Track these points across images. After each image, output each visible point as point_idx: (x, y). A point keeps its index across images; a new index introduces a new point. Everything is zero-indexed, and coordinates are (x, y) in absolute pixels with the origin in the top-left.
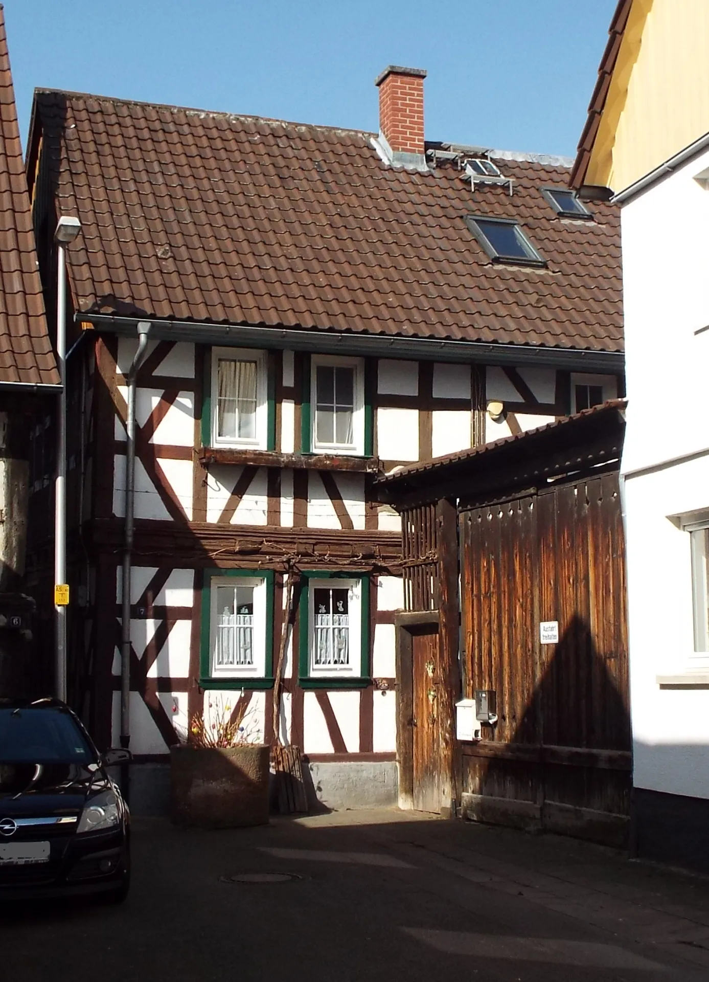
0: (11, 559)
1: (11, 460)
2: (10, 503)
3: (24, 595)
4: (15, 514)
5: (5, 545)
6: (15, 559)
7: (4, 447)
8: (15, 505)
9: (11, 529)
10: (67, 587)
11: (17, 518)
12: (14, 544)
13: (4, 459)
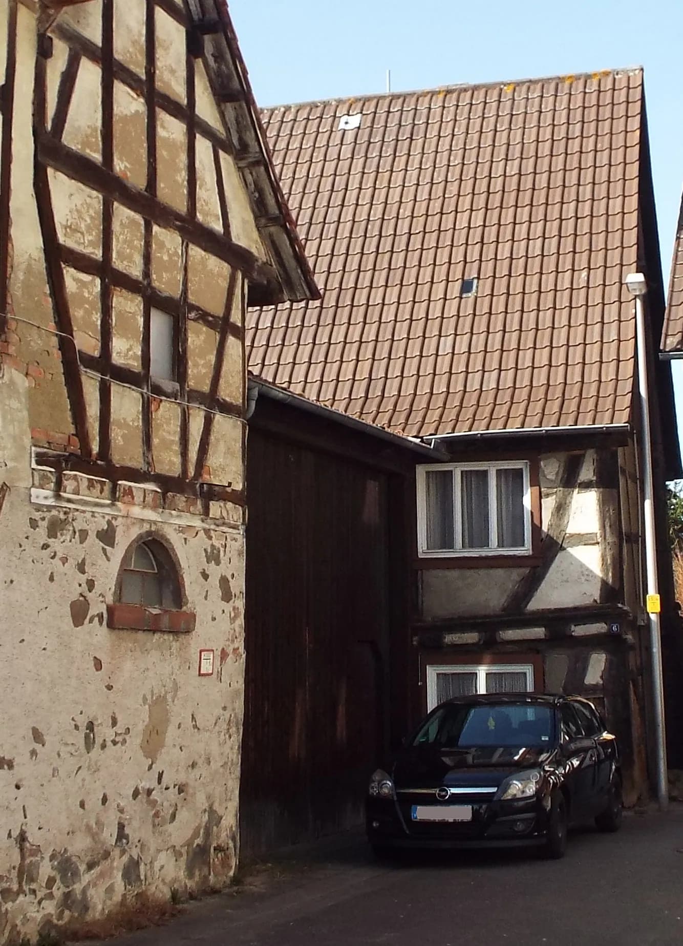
0: (607, 575)
1: (601, 490)
2: (603, 527)
3: (620, 605)
4: (608, 535)
5: (601, 563)
6: (610, 574)
7: (595, 478)
8: (608, 528)
9: (605, 548)
10: (658, 596)
11: (610, 539)
12: (609, 562)
13: (596, 489)
